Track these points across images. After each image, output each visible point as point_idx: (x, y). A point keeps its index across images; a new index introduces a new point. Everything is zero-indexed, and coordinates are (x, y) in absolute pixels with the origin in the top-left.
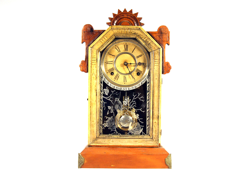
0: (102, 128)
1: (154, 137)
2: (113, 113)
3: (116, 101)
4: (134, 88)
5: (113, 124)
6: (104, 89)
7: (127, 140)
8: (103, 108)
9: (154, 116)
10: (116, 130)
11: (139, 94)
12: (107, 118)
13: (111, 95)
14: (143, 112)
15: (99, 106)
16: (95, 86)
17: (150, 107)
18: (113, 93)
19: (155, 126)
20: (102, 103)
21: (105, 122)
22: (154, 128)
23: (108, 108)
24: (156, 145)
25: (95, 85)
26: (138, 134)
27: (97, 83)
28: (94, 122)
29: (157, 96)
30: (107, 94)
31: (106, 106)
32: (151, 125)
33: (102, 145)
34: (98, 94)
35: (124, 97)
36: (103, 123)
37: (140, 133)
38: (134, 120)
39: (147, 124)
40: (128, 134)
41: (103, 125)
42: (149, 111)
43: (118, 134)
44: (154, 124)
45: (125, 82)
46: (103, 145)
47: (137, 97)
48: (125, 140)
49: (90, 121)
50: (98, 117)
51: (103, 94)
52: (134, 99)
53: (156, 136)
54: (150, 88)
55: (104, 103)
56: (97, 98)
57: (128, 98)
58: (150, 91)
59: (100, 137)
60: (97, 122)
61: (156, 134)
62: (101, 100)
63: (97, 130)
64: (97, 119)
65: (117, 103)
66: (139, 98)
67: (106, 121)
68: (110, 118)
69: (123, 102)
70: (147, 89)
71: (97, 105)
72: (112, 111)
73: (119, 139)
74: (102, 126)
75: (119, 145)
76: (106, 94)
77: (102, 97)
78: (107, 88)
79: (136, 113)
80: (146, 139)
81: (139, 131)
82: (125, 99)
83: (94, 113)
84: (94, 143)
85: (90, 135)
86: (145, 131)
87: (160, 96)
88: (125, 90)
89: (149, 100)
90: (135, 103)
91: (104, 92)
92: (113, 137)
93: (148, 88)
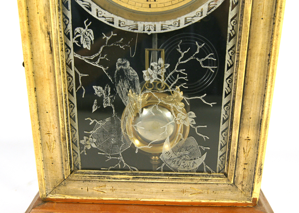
0: (78, 152)
1: (240, 179)
2: (111, 107)
3: (118, 68)
4: (182, 26)
5: (113, 141)
6: (77, 30)
7: (155, 188)
8: (79, 93)
9: (245, 121)
10: (122, 158)
11: (199, 47)
12: (92, 121)
13: (102, 49)
14: (211, 104)
15: (62, 85)
16: (43, 20)
17: (235, 91)
18: (110, 41)
19: (247, 149)
20: (73, 74)
21: (88, 135)
22: (242, 155)
23: (94, 91)
24: (243, 202)
25: (42, 12)
26: (190, 171)
27: (49, 8)
28: (52, 136)
29: (261, 55)
30: (87, 46)
31: (88, 84)
32: (234, 148)
33: (82, 200)
34: (57, 47)
35: (147, 52)
36: (81, 138)
37: (197, 166)
38: (179, 130)
39: (220, 142)
40: (159, 170)
41: (82, 142)
42: (229, 102)
43: (129, 170)
44: (244, 144)
45: (149, 3)
46: (85, 198)
47: (192, 58)
48: (148, 187)
49: (38, 132)
50: (63, 120)
51: (74, 44)
52: (180, 62)
53: (246, 179)
54: (241, 24)
55: (80, 75)
56: (53, 59)
57: (161, 61)
58: (240, 37)
59: (75, 176)
60: (61, 136)
61: (246, 173)
62: (70, 66)
63: (62, 157)
64: (59, 126)
65: (122, 74)
66: (200, 58)
67: (91, 132)
68: (100, 123)
69: (144, 72)
70: (230, 28)
71: (55, 84)
72: (107, 102)
73: (131, 184)
74: (78, 145)
75: (132, 199)
76: (85, 46)
77: (72, 57)
78: (87, 23)
79: (187, 109)
80: (215, 186)
81: (192, 161)
82: (152, 64)
83: (50, 109)
84: (58, 193)
85: (42, 172)
86: (211, 161)
87: (272, 57)
88: (149, 31)
89: (232, 66)
90: (184, 76)
91: (78, 39)
92: (115, 179)
93: (230, 24)
